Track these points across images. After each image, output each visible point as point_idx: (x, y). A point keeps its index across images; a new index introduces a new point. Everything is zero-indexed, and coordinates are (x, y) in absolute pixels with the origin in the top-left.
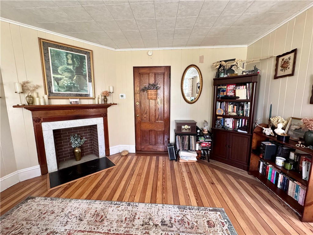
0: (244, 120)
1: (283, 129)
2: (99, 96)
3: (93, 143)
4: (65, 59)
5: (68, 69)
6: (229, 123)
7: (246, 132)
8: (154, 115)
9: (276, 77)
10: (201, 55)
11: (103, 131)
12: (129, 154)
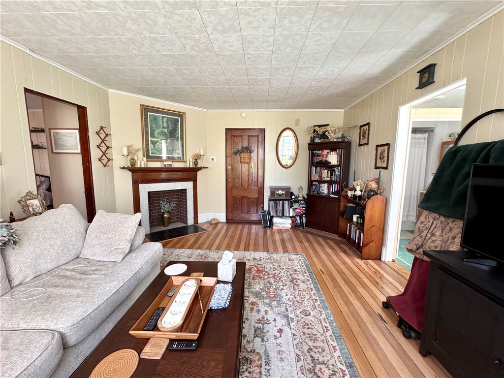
0: (336, 185)
1: (361, 191)
2: (190, 159)
3: (180, 210)
4: (161, 123)
5: (163, 132)
6: (324, 189)
7: (337, 197)
8: (247, 180)
9: (360, 145)
10: (297, 118)
11: (193, 196)
12: (218, 223)
